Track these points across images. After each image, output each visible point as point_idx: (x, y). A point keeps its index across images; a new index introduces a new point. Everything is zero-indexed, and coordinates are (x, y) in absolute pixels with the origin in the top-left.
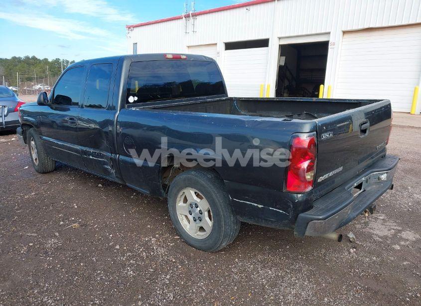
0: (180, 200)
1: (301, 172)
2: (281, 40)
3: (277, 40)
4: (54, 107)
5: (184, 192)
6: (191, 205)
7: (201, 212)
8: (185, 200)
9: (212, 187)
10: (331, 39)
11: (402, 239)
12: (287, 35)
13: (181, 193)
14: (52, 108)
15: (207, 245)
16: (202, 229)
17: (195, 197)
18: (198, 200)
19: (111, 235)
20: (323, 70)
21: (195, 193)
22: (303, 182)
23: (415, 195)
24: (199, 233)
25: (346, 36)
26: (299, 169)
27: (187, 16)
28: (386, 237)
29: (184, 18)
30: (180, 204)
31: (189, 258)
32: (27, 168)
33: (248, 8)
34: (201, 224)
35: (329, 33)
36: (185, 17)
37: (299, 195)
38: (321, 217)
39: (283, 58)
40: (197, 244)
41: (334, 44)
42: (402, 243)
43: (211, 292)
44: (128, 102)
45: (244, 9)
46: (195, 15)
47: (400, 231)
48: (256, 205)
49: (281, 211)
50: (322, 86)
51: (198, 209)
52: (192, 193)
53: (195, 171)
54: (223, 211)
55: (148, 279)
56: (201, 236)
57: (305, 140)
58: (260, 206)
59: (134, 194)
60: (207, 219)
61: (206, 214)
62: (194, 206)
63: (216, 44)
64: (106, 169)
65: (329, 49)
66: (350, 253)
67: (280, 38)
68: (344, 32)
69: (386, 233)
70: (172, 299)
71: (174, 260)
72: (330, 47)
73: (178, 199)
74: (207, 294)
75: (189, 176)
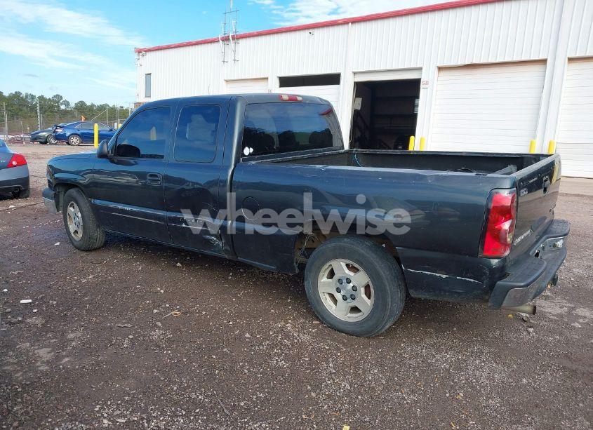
0: (323, 275)
1: (502, 234)
2: (356, 76)
3: (352, 75)
4: (116, 161)
5: (331, 265)
6: (340, 281)
7: (354, 288)
8: (332, 274)
9: (375, 256)
10: (424, 77)
11: (578, 317)
12: (365, 70)
13: (326, 266)
14: (112, 162)
15: (363, 328)
16: (355, 310)
17: (347, 271)
18: (352, 274)
19: (231, 323)
20: (413, 118)
21: (348, 265)
22: (503, 244)
23: (574, 270)
24: (349, 315)
25: (443, 73)
26: (500, 229)
27: (226, 39)
28: (560, 316)
29: (221, 41)
30: (323, 279)
31: (344, 345)
32: (58, 244)
33: (311, 31)
34: (354, 304)
35: (421, 69)
36: (223, 41)
37: (496, 261)
38: (522, 284)
39: (359, 100)
40: (350, 329)
41: (427, 83)
42: (581, 321)
43: (391, 379)
44: (243, 155)
45: (306, 33)
46: (237, 38)
47: (573, 308)
48: (438, 275)
49: (472, 280)
50: (412, 138)
51: (351, 285)
52: (343, 265)
53: (348, 238)
54: (389, 285)
55: (307, 369)
56: (354, 318)
57: (507, 197)
58: (444, 276)
59: (231, 274)
60: (364, 296)
61: (363, 290)
62: (344, 281)
63: (266, 79)
64: (208, 241)
65: (421, 89)
66: (529, 333)
67: (355, 73)
68: (440, 69)
69: (558, 310)
70: (349, 388)
71: (327, 348)
72: (421, 86)
73: (321, 274)
74: (387, 382)
75: (342, 244)
